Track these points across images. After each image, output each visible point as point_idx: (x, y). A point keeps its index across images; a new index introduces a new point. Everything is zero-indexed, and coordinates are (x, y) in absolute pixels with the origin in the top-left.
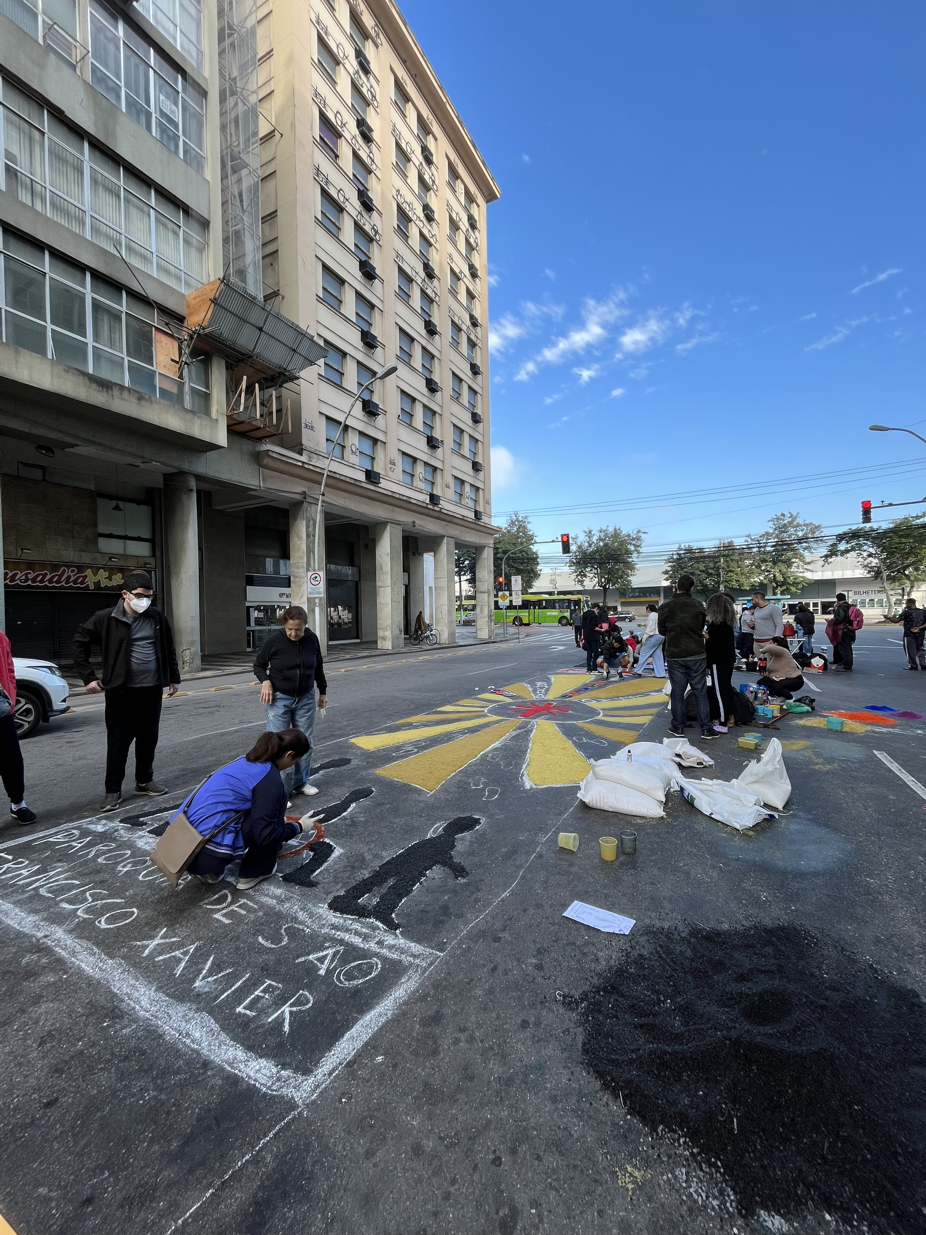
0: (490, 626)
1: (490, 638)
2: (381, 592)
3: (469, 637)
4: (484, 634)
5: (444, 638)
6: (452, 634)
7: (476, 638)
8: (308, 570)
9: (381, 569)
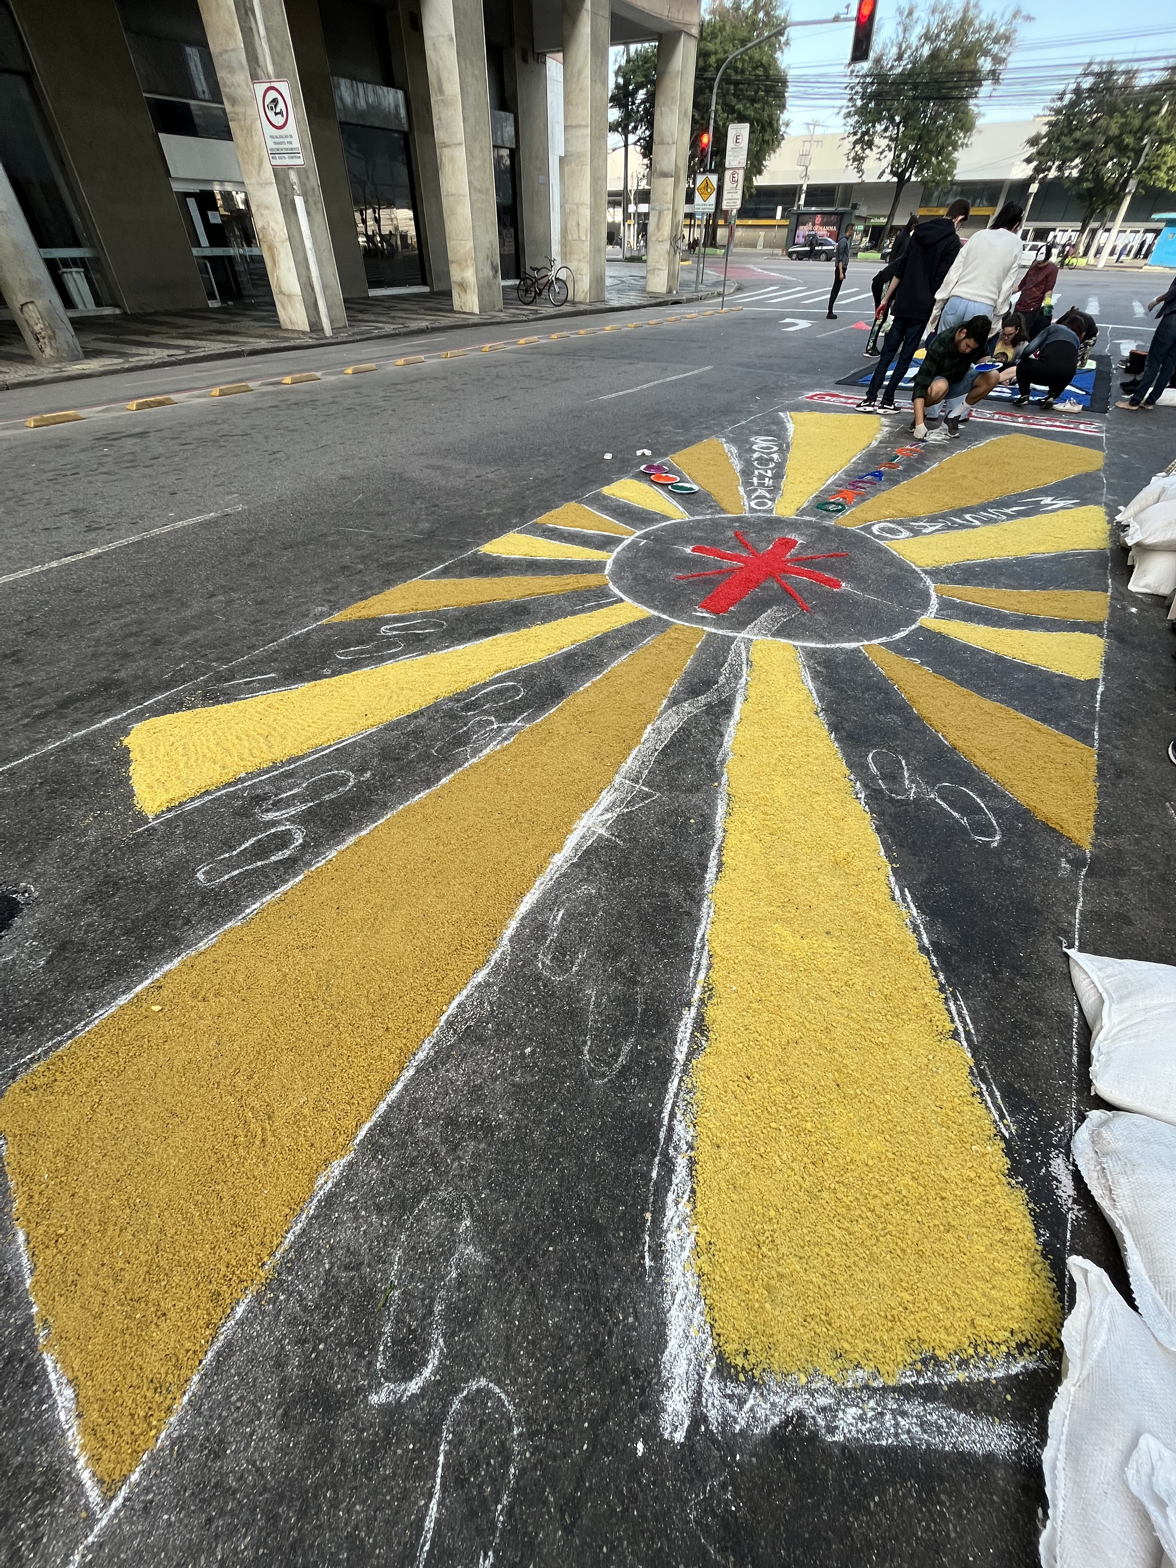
0: (671, 263)
1: (670, 291)
2: (445, 160)
3: (631, 288)
4: (659, 284)
5: (582, 289)
6: (598, 281)
7: (643, 290)
8: (255, 77)
9: (441, 91)
